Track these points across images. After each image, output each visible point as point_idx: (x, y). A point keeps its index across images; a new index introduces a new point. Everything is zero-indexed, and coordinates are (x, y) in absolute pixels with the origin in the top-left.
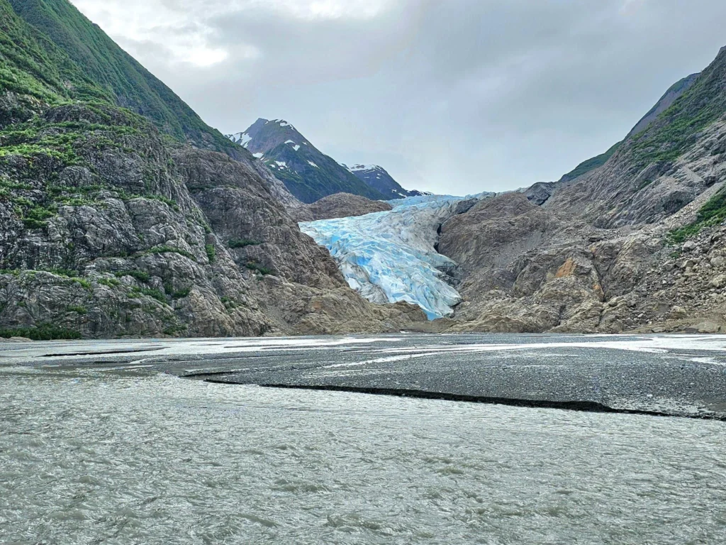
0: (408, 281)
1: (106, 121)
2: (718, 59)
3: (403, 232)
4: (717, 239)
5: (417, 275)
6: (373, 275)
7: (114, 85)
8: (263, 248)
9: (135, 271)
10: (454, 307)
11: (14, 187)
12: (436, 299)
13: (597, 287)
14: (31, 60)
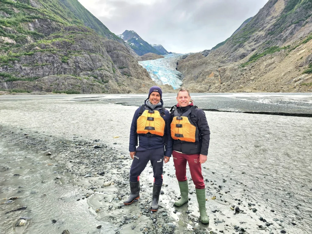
0: (168, 79)
1: (83, 31)
2: (259, 12)
3: (167, 64)
4: (253, 66)
5: (171, 77)
6: (159, 77)
7: (84, 19)
8: (128, 69)
9: (93, 75)
10: (181, 86)
11: (58, 51)
12: (176, 84)
13: (220, 80)
14: (59, 12)
